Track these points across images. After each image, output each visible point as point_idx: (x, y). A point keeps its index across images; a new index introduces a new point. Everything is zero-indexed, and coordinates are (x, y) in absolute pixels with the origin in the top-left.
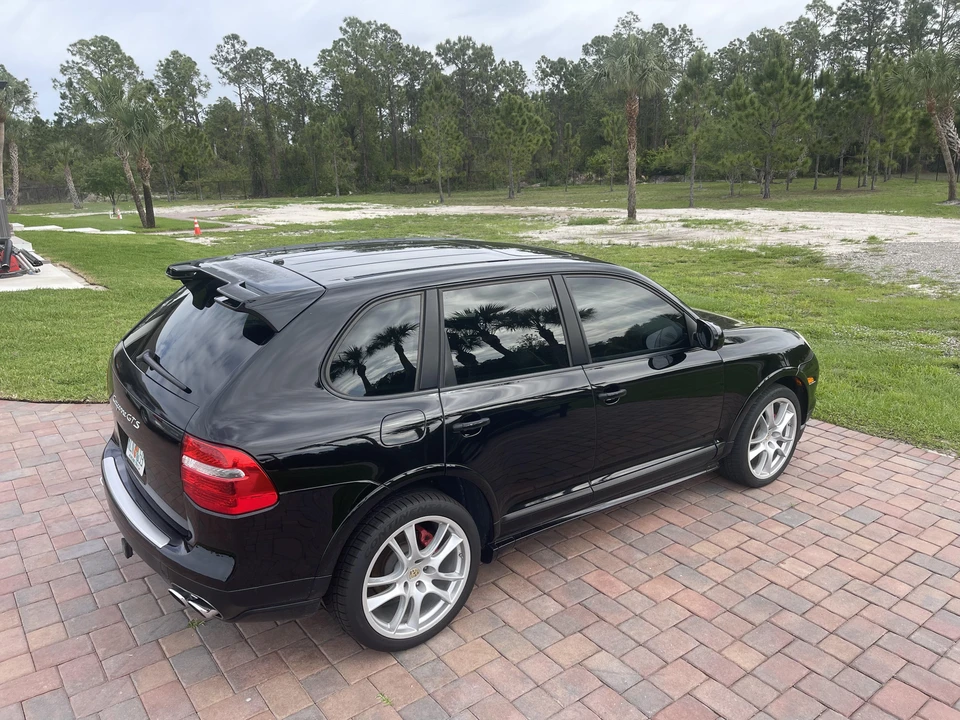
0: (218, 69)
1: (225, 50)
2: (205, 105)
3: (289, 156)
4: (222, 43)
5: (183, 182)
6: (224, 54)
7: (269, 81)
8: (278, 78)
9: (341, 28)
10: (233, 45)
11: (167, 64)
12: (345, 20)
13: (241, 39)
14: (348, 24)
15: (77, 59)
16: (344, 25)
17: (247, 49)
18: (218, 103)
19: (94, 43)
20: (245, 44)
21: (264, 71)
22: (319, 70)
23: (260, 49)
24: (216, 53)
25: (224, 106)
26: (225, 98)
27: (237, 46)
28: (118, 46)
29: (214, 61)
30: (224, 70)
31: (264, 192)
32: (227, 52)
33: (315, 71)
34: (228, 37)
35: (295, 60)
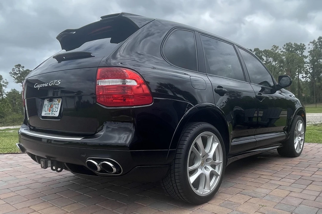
0: (13, 77)
1: (16, 70)
2: (6, 92)
4: (15, 68)
10: (19, 68)
13: (22, 66)
18: (11, 91)
20: (24, 68)
24: (12, 71)
25: (14, 92)
26: (14, 89)
29: (11, 74)
30: (16, 77)
34: (17, 66)
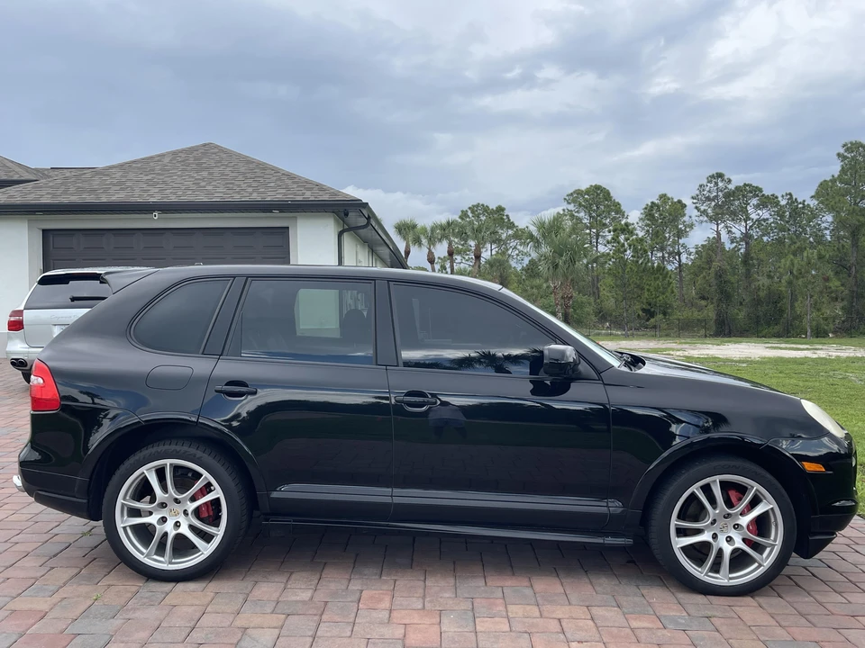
0: (696, 208)
1: (708, 189)
3: (762, 294)
4: (705, 182)
5: (648, 320)
6: (705, 193)
7: (754, 216)
8: (765, 214)
9: (839, 155)
10: (716, 184)
11: (652, 207)
12: (844, 146)
13: (726, 178)
14: (847, 150)
15: (571, 207)
16: (842, 151)
17: (732, 187)
19: (588, 192)
20: (730, 181)
21: (749, 208)
22: (816, 202)
23: (748, 185)
24: (698, 192)
27: (720, 184)
28: (609, 193)
29: (695, 201)
30: (702, 208)
31: (727, 331)
32: (709, 191)
33: (813, 203)
34: (713, 176)
35: (790, 194)
